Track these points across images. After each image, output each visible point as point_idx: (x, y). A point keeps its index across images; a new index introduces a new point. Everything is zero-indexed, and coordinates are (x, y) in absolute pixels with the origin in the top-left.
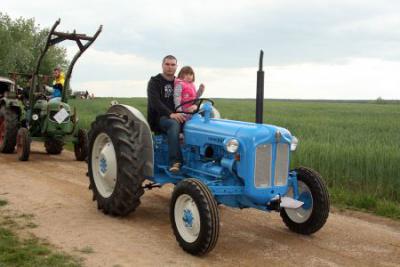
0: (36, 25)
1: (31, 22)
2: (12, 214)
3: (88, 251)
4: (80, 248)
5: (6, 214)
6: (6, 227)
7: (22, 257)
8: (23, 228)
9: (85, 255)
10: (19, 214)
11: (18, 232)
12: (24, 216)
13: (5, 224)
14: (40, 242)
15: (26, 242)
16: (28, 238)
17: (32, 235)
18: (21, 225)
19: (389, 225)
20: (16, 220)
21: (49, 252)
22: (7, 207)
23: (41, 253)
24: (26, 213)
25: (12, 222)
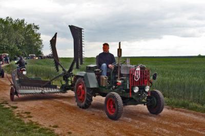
0: (25, 22)
1: (23, 21)
2: (20, 112)
3: (56, 127)
4: (52, 125)
5: (17, 112)
6: (18, 118)
7: (27, 129)
8: (26, 118)
9: (54, 129)
10: (24, 112)
11: (24, 119)
12: (26, 113)
13: (18, 116)
14: (34, 123)
15: (28, 123)
16: (28, 122)
17: (30, 120)
18: (25, 116)
19: (194, 114)
20: (23, 115)
21: (39, 127)
22: (17, 109)
23: (35, 128)
24: (27, 111)
25: (21, 116)
